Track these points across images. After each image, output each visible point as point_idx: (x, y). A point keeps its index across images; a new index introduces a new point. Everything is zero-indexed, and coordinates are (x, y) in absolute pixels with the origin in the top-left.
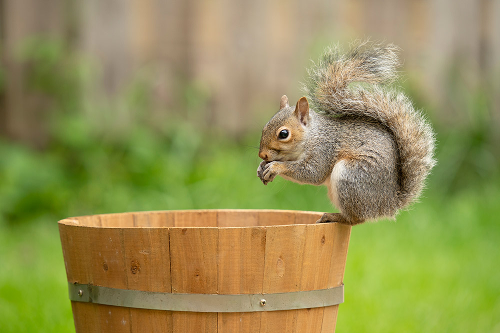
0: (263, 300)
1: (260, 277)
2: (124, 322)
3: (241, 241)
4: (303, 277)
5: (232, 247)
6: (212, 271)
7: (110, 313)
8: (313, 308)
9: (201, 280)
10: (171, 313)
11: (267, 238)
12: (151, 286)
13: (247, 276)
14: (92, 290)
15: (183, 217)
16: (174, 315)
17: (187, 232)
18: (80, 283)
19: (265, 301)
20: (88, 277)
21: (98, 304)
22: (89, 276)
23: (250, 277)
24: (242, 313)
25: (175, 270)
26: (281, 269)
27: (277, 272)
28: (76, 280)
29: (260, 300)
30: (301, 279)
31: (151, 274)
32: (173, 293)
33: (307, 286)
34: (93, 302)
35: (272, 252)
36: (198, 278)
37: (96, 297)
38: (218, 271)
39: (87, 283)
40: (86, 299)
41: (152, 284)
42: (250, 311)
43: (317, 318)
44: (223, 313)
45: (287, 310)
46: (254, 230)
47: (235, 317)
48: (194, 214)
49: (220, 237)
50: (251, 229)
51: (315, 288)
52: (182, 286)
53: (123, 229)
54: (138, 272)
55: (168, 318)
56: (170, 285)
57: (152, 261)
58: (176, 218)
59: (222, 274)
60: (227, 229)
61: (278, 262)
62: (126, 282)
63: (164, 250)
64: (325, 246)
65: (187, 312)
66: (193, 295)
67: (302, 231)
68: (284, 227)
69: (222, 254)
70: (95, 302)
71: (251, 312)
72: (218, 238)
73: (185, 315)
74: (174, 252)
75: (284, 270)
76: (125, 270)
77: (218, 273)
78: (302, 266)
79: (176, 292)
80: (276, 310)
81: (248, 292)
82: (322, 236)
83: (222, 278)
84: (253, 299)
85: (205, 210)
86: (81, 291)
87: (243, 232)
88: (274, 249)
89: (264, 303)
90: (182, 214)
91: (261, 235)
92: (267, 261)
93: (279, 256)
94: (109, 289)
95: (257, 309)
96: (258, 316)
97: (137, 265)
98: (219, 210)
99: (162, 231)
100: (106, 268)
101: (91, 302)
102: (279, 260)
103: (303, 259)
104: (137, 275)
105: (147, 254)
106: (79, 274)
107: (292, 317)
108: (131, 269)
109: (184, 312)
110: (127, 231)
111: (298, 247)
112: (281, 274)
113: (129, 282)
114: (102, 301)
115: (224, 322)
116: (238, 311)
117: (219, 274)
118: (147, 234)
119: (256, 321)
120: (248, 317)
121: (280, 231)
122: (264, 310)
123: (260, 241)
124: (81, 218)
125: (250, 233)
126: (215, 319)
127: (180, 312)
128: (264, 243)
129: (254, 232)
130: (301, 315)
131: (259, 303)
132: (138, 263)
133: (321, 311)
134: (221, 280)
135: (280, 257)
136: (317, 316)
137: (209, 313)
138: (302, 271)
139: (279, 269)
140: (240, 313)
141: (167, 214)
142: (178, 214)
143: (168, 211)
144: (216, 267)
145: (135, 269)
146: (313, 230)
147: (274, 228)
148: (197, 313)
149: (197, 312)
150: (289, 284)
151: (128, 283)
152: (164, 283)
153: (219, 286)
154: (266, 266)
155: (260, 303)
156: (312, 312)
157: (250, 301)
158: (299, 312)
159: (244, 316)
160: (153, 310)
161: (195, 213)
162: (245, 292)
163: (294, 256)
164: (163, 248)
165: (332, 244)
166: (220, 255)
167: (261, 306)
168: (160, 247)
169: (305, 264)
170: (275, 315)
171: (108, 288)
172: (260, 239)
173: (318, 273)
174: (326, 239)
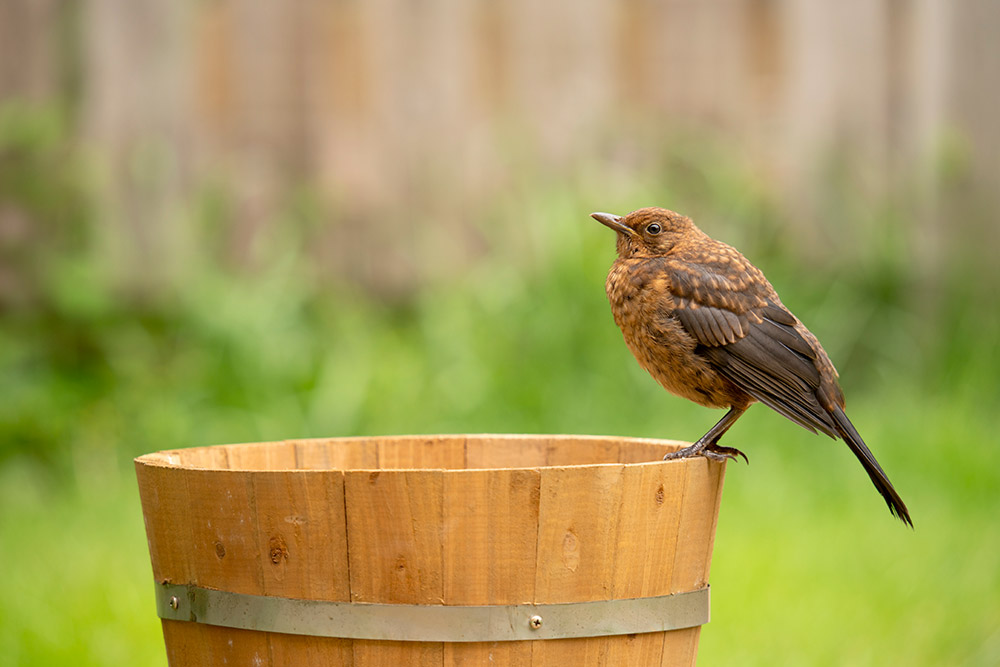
0: (537, 618)
1: (529, 570)
2: (258, 661)
3: (488, 497)
4: (618, 571)
5: (472, 510)
6: (430, 558)
7: (230, 642)
8: (641, 634)
9: (409, 576)
10: (350, 643)
11: (543, 491)
12: (309, 587)
13: (501, 568)
14: (196, 596)
15: (397, 448)
16: (357, 647)
17: (379, 478)
18: (173, 582)
19: (540, 619)
20: (187, 571)
21: (208, 625)
22: (189, 568)
23: (508, 570)
24: (494, 643)
25: (356, 557)
26: (572, 556)
27: (564, 560)
28: (167, 577)
29: (530, 617)
30: (613, 574)
31: (309, 564)
32: (353, 603)
33: (627, 589)
34: (198, 621)
35: (553, 520)
36: (403, 573)
37: (203, 612)
38: (442, 557)
39: (187, 583)
40: (184, 615)
41: (311, 585)
42: (510, 639)
43: (650, 655)
44: (454, 643)
45: (586, 638)
46: (515, 475)
47: (479, 652)
48: (417, 443)
49: (445, 490)
50: (509, 474)
51: (644, 594)
52: (371, 589)
53: (254, 473)
54: (283, 560)
55: (345, 653)
56: (347, 585)
57: (310, 537)
58: (382, 452)
59: (450, 564)
60: (459, 473)
61: (565, 540)
62: (261, 580)
63: (333, 517)
64: (663, 508)
65: (382, 641)
66: (393, 607)
67: (616, 478)
68: (576, 469)
69: (451, 524)
70: (202, 622)
71: (511, 642)
72: (442, 490)
73: (379, 647)
74: (354, 518)
75: (577, 554)
76: (258, 556)
77: (442, 562)
78: (616, 549)
79: (360, 600)
80: (564, 636)
81: (505, 601)
82: (657, 488)
83: (451, 573)
84: (514, 615)
85: (442, 437)
86: (175, 599)
87: (493, 479)
88: (556, 514)
89: (537, 623)
90: (393, 443)
91: (529, 485)
92: (542, 538)
93: (567, 528)
94: (227, 596)
95: (524, 635)
96: (527, 649)
97: (282, 547)
98: (469, 436)
99: (330, 478)
100: (221, 551)
101: (194, 620)
102: (567, 536)
103: (618, 534)
104: (281, 566)
105: (300, 523)
106: (172, 565)
107: (597, 653)
108: (271, 555)
109: (377, 641)
110: (262, 477)
111: (607, 510)
112: (573, 564)
113: (266, 581)
114: (215, 618)
115: (458, 661)
116: (485, 640)
117: (446, 565)
118: (301, 484)
119: (521, 659)
120: (506, 651)
121: (568, 477)
122: (537, 638)
123: (528, 498)
124: (184, 451)
125: (508, 481)
126: (438, 655)
127: (369, 642)
128: (535, 502)
129: (517, 479)
130: (615, 647)
131: (526, 623)
132: (284, 543)
133: (658, 641)
134: (450, 575)
135: (570, 530)
136: (651, 650)
137: (426, 643)
138: (615, 559)
139: (568, 554)
140: (490, 644)
141: (363, 443)
142: (386, 442)
143: (366, 439)
144: (439, 550)
145: (276, 554)
146: (638, 476)
147: (557, 470)
148: (403, 644)
149: (403, 642)
150: (589, 585)
151: (263, 583)
152: (335, 582)
153: (445, 589)
154: (540, 548)
155: (530, 624)
156: (638, 642)
157: (510, 618)
158: (611, 641)
159: (496, 650)
160: (314, 637)
161: (422, 441)
162: (499, 602)
163: (599, 529)
164: (332, 511)
165: (679, 503)
166: (446, 526)
167: (532, 629)
168: (327, 510)
169: (622, 544)
170: (561, 647)
171: (227, 593)
172: (527, 494)
173: (650, 563)
174: (665, 493)
